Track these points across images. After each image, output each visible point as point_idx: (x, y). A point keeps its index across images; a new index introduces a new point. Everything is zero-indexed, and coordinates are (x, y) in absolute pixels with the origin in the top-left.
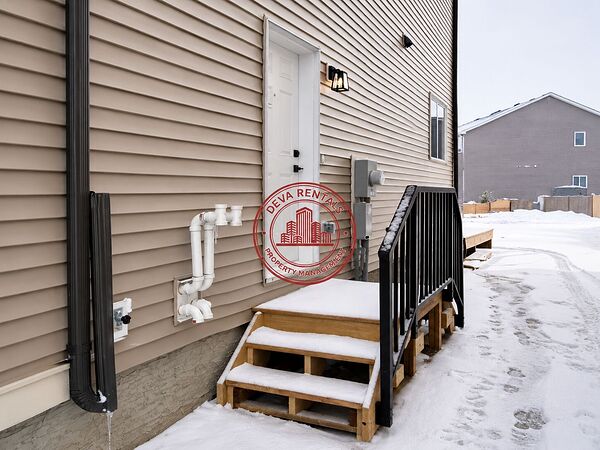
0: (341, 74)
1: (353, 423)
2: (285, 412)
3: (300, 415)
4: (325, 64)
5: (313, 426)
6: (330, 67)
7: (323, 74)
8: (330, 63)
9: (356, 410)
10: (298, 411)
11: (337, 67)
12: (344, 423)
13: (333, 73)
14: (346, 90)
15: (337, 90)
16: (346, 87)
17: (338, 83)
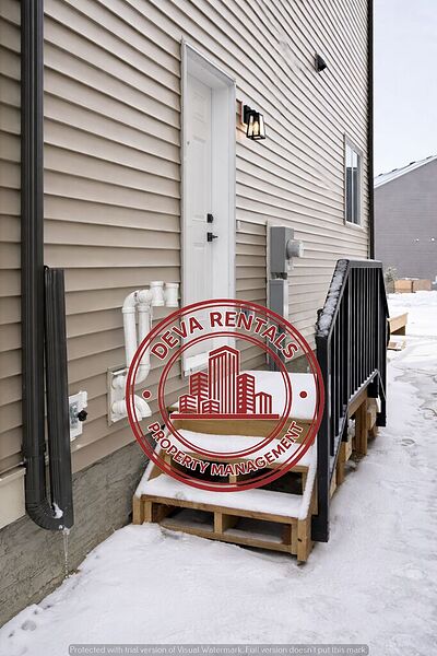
0: (256, 116)
1: (288, 542)
2: (210, 530)
3: (227, 533)
4: (240, 103)
5: (242, 546)
6: (245, 107)
7: (239, 116)
8: (246, 103)
9: (290, 525)
10: (225, 529)
11: (253, 107)
12: (276, 542)
13: (248, 115)
14: (262, 138)
15: (252, 137)
16: (262, 133)
17: (254, 128)
